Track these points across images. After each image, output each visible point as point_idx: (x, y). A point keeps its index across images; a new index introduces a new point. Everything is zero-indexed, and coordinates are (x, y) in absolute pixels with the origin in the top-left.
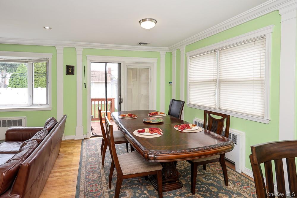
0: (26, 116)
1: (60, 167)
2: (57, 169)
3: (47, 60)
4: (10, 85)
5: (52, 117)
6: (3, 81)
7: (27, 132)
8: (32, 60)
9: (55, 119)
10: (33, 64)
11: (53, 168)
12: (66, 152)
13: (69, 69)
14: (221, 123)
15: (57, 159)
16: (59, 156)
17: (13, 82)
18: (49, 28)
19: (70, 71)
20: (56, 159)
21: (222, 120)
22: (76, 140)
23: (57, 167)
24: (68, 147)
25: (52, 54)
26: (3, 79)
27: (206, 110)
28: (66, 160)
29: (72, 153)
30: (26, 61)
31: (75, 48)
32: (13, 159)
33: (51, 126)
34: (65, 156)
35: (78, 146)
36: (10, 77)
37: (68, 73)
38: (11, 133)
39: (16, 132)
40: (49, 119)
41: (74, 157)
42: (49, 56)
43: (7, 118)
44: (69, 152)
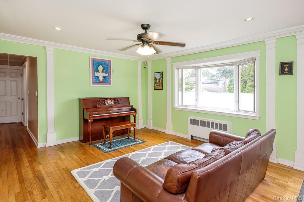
0: (230, 121)
1: (262, 197)
2: (257, 197)
3: (253, 60)
4: (228, 90)
5: (255, 129)
6: (223, 87)
7: (228, 139)
8: (238, 62)
9: (259, 132)
10: (240, 66)
11: (252, 192)
12: (276, 180)
13: (285, 67)
15: (261, 184)
16: (263, 181)
17: (230, 87)
18: (251, 19)
19: (286, 70)
20: (259, 184)
22: (295, 170)
23: (258, 194)
24: (280, 174)
25: (260, 51)
26: (223, 85)
28: (273, 191)
29: (285, 187)
30: (232, 64)
31: (295, 36)
32: (194, 162)
33: (250, 139)
34: (273, 186)
35: (297, 179)
36: (228, 83)
37: (282, 72)
38: (214, 135)
39: (218, 136)
40: (251, 130)
41: (286, 194)
42: (256, 54)
43: (215, 121)
44: (281, 182)
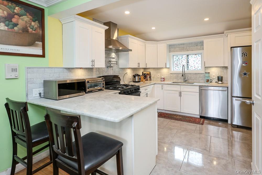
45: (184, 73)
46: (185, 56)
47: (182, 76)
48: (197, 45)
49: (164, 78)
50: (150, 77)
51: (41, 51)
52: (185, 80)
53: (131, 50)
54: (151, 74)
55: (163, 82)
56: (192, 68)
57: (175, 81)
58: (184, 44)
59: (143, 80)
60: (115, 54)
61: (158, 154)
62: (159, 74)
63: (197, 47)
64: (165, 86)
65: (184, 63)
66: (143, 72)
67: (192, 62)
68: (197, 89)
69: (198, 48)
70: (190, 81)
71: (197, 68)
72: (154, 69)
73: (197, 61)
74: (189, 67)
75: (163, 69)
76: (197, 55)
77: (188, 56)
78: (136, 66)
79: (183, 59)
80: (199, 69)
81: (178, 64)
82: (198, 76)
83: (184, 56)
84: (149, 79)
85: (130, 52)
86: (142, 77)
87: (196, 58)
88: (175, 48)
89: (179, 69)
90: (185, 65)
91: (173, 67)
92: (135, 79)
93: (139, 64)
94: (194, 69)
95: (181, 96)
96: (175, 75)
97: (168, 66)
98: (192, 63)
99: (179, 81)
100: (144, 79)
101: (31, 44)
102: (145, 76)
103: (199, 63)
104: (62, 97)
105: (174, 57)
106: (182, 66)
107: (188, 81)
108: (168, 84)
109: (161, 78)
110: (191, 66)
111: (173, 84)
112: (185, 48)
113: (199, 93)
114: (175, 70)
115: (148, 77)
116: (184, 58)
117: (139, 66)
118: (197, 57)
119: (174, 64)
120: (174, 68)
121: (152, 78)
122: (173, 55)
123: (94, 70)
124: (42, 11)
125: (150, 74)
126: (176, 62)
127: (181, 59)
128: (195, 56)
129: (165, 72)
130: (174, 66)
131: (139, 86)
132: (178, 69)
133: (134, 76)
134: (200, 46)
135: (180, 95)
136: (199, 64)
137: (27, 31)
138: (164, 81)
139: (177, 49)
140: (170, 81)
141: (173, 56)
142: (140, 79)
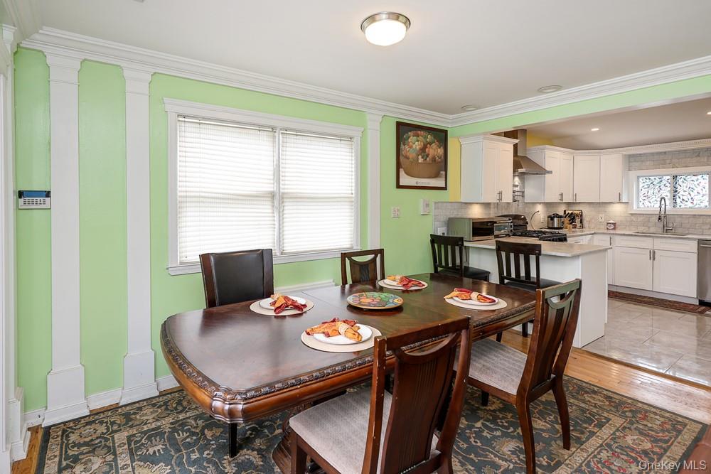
14: (373, 264)
21: (374, 260)
27: (343, 252)
45: (663, 213)
46: (669, 177)
47: (659, 219)
48: (698, 156)
49: (614, 224)
50: (581, 222)
51: (444, 182)
52: (667, 230)
53: (551, 172)
54: (584, 215)
55: (612, 232)
56: (686, 203)
57: (641, 229)
58: (665, 153)
59: (569, 226)
60: (520, 178)
61: (608, 322)
62: (603, 216)
63: (699, 158)
64: (618, 238)
65: (666, 192)
66: (565, 211)
67: (684, 191)
68: (693, 246)
69: (702, 160)
70: (680, 231)
71: (699, 202)
72: (592, 206)
73: (698, 189)
74: (678, 201)
75: (612, 205)
76: (699, 177)
77: (675, 177)
78: (556, 199)
79: (662, 184)
80: (703, 205)
81: (649, 194)
82: (701, 220)
83: (664, 177)
84: (578, 224)
85: (547, 175)
86: (567, 220)
87: (696, 183)
88: (642, 161)
89: (652, 205)
90: (666, 198)
91: (638, 201)
92: (553, 223)
93: (562, 195)
94: (691, 205)
95: (654, 259)
96: (640, 219)
97: (624, 200)
98: (686, 194)
99: (652, 230)
100: (571, 224)
101: (436, 176)
102: (572, 218)
103: (704, 192)
104: (477, 238)
105: (641, 180)
106: (659, 200)
107: (673, 231)
108: (624, 235)
109: (608, 223)
110: (683, 200)
111: (635, 235)
112: (668, 161)
113: (696, 255)
114: (643, 206)
115: (578, 220)
116: (664, 182)
117: (562, 200)
118: (699, 181)
119: (641, 194)
120: (641, 204)
121: (585, 222)
122: (638, 175)
123: (492, 206)
124: (445, 132)
125: (582, 215)
126: (644, 191)
127: (659, 185)
128: (694, 178)
129: (617, 211)
130: (641, 200)
131: (565, 235)
132: (649, 205)
133: (551, 218)
134: (706, 158)
135: (653, 255)
136: (704, 195)
137: (435, 161)
138: (614, 229)
139: (648, 163)
140: (630, 230)
141: (638, 177)
142: (563, 223)
